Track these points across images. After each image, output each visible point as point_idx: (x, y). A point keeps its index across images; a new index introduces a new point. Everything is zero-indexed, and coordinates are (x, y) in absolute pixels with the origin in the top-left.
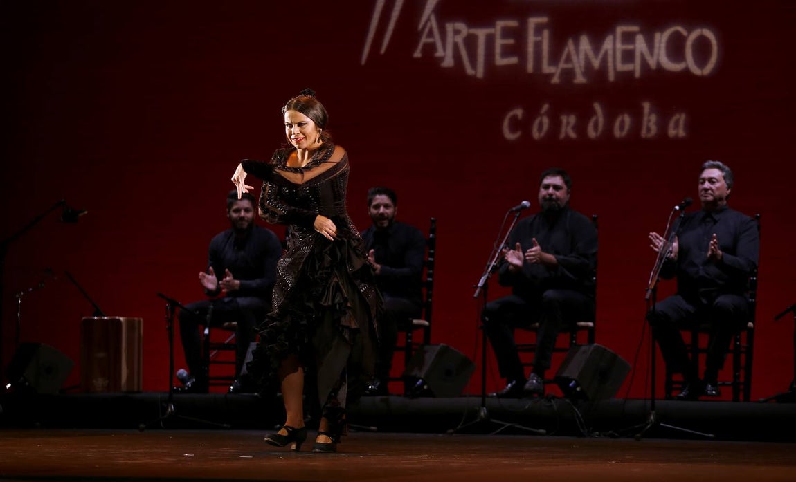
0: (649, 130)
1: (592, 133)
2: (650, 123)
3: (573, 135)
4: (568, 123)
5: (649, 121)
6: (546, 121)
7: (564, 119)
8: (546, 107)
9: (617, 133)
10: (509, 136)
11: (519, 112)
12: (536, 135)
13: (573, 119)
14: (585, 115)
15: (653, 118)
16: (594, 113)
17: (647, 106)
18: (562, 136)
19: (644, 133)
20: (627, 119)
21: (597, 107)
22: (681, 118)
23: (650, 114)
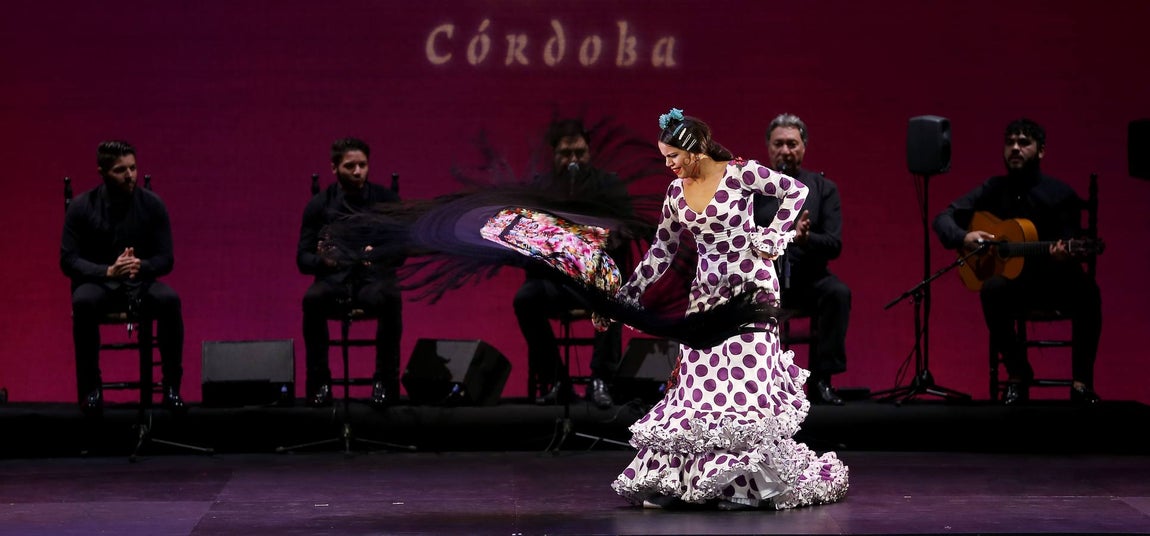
0: (626, 56)
1: (549, 59)
2: (628, 48)
3: (524, 60)
4: (517, 45)
5: (626, 45)
6: (486, 40)
7: (511, 39)
8: (486, 23)
9: (584, 59)
10: (435, 58)
11: (448, 29)
12: (472, 58)
13: (523, 40)
14: (539, 35)
15: (633, 41)
16: (552, 33)
17: (623, 27)
18: (509, 61)
19: (620, 60)
20: (597, 42)
21: (557, 25)
22: (670, 43)
23: (628, 35)
